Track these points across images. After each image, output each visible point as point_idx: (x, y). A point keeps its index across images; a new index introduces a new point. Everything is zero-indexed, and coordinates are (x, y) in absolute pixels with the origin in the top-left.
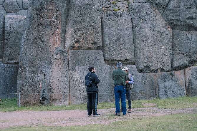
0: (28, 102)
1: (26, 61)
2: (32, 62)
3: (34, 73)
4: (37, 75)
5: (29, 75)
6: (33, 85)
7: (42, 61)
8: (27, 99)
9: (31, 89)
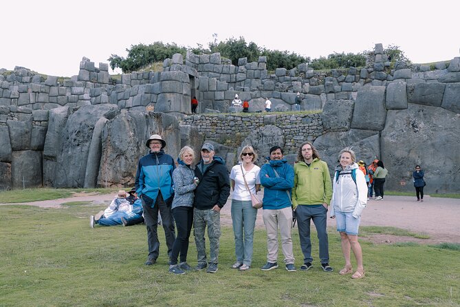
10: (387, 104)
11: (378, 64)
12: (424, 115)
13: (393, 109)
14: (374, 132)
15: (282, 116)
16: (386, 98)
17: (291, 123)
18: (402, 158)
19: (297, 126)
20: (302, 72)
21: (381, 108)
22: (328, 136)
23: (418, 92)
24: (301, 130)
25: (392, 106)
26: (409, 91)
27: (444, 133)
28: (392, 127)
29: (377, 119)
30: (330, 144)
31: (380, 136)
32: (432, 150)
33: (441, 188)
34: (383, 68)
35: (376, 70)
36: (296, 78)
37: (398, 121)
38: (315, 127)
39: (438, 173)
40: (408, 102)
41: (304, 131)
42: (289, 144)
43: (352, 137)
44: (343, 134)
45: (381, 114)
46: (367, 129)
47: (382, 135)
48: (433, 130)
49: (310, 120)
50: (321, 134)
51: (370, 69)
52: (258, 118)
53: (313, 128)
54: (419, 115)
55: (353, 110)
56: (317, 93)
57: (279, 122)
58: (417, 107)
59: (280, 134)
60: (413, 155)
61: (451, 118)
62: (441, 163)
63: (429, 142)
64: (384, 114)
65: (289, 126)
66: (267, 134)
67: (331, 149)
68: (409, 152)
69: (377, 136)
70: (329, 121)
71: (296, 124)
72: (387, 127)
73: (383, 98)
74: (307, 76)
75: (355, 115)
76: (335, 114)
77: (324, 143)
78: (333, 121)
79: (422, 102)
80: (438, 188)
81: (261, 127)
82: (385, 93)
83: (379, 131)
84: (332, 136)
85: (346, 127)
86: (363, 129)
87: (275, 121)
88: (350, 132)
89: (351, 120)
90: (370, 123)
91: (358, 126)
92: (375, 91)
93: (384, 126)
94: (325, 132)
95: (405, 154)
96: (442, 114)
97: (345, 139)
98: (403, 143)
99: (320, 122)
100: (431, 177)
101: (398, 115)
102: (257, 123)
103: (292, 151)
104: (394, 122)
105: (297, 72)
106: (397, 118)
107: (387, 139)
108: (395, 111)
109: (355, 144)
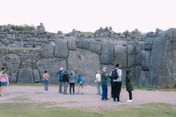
0: (168, 87)
1: (168, 66)
2: (171, 67)
3: (172, 72)
4: (173, 74)
5: (170, 73)
6: (172, 78)
7: (175, 66)
8: (168, 85)
9: (171, 80)
10: (69, 48)
11: (41, 31)
12: (83, 53)
13: (71, 50)
14: (64, 59)
15: (19, 49)
16: (68, 45)
17: (24, 53)
18: (76, 70)
19: (28, 55)
20: (7, 30)
21: (67, 49)
22: (44, 60)
23: (80, 44)
24: (29, 57)
25: (71, 49)
26: (77, 43)
27: (91, 61)
28: (71, 57)
29: (65, 54)
30: (45, 64)
31: (66, 61)
32: (87, 67)
33: (91, 82)
34: (43, 33)
35: (41, 34)
36: (4, 33)
37: (74, 55)
38: (37, 56)
39: (90, 77)
40: (77, 47)
41: (31, 57)
42: (23, 63)
43: (55, 61)
44: (51, 60)
45: (67, 52)
46: (61, 58)
47: (67, 60)
48: (87, 59)
49: (33, 52)
50: (39, 59)
51: (38, 33)
52: (5, 50)
53: (36, 56)
54: (81, 53)
55: (54, 49)
56: (19, 40)
57: (17, 52)
58: (80, 50)
59: (19, 58)
60: (80, 69)
61: (92, 55)
62: (91, 72)
63: (86, 64)
64: (68, 51)
65: (23, 55)
66: (12, 58)
67: (45, 66)
68: (79, 68)
69: (65, 61)
70: (44, 53)
71: (26, 54)
72: (69, 57)
73: (67, 45)
74: (10, 32)
75: (56, 51)
76: (47, 50)
77: (42, 63)
78: (46, 53)
79: (82, 48)
80: (90, 82)
81: (7, 55)
82: (68, 43)
83: (66, 58)
84: (45, 60)
85: (52, 56)
86: (59, 58)
87: (15, 52)
88: (54, 59)
89: (54, 53)
90: (62, 55)
91: (57, 56)
92: (63, 42)
93: (68, 56)
94: (41, 58)
95: (77, 69)
96: (90, 53)
97: (52, 62)
98: (76, 64)
99: (39, 54)
100: (87, 78)
101: (73, 52)
102: (4, 52)
103: (25, 67)
104: (72, 55)
105: (4, 30)
106: (73, 54)
107: (70, 62)
108: (72, 51)
109: (56, 64)
